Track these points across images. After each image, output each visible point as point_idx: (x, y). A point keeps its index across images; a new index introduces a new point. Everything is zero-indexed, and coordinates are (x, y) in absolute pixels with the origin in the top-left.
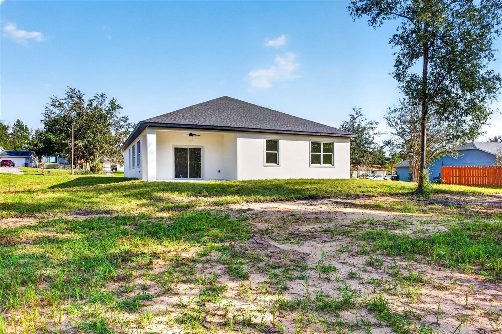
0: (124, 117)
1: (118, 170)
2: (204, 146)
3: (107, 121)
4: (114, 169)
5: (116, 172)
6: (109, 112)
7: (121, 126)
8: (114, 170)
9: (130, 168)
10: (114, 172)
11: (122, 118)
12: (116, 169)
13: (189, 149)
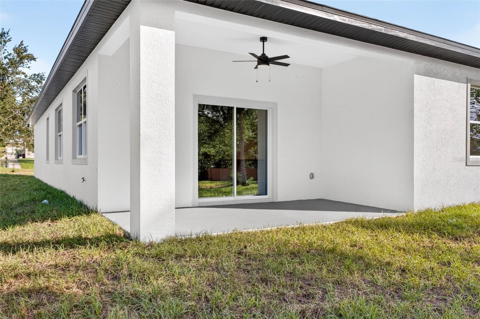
0: (38, 75)
1: (27, 156)
2: (276, 104)
3: (8, 77)
4: (21, 156)
5: (23, 161)
6: (13, 64)
7: (31, 89)
8: (21, 158)
9: (48, 159)
10: (20, 161)
11: (33, 76)
12: (24, 156)
13: (238, 109)
